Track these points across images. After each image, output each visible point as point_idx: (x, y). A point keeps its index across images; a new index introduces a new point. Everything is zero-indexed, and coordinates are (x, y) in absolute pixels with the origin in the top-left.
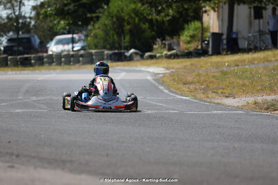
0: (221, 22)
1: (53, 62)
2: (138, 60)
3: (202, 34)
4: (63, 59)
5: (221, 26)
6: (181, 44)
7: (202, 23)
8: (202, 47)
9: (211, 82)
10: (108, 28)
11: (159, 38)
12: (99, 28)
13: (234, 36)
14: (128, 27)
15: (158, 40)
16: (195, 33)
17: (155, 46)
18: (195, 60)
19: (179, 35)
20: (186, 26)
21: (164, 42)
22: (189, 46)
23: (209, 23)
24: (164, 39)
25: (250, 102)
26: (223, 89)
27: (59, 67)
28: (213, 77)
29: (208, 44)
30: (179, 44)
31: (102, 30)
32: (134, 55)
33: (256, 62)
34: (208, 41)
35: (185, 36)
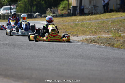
0: (77, 1)
1: (1, 18)
2: (39, 18)
3: (68, 6)
4: (5, 17)
5: (77, 3)
6: (59, 11)
7: (68, 2)
8: (68, 12)
9: (69, 29)
10: (26, 3)
11: (49, 8)
12: (22, 3)
13: (82, 8)
14: (35, 3)
15: (49, 9)
16: (65, 6)
17: (47, 12)
18: (64, 18)
19: (58, 7)
20: (61, 3)
21: (51, 10)
22: (62, 12)
23: (72, 2)
24: (51, 8)
25: (84, 39)
26: (74, 32)
27: (3, 21)
28: (71, 26)
29: (71, 11)
30: (58, 11)
31: (24, 4)
32: (37, 16)
33: (91, 20)
34: (71, 10)
35: (60, 7)
